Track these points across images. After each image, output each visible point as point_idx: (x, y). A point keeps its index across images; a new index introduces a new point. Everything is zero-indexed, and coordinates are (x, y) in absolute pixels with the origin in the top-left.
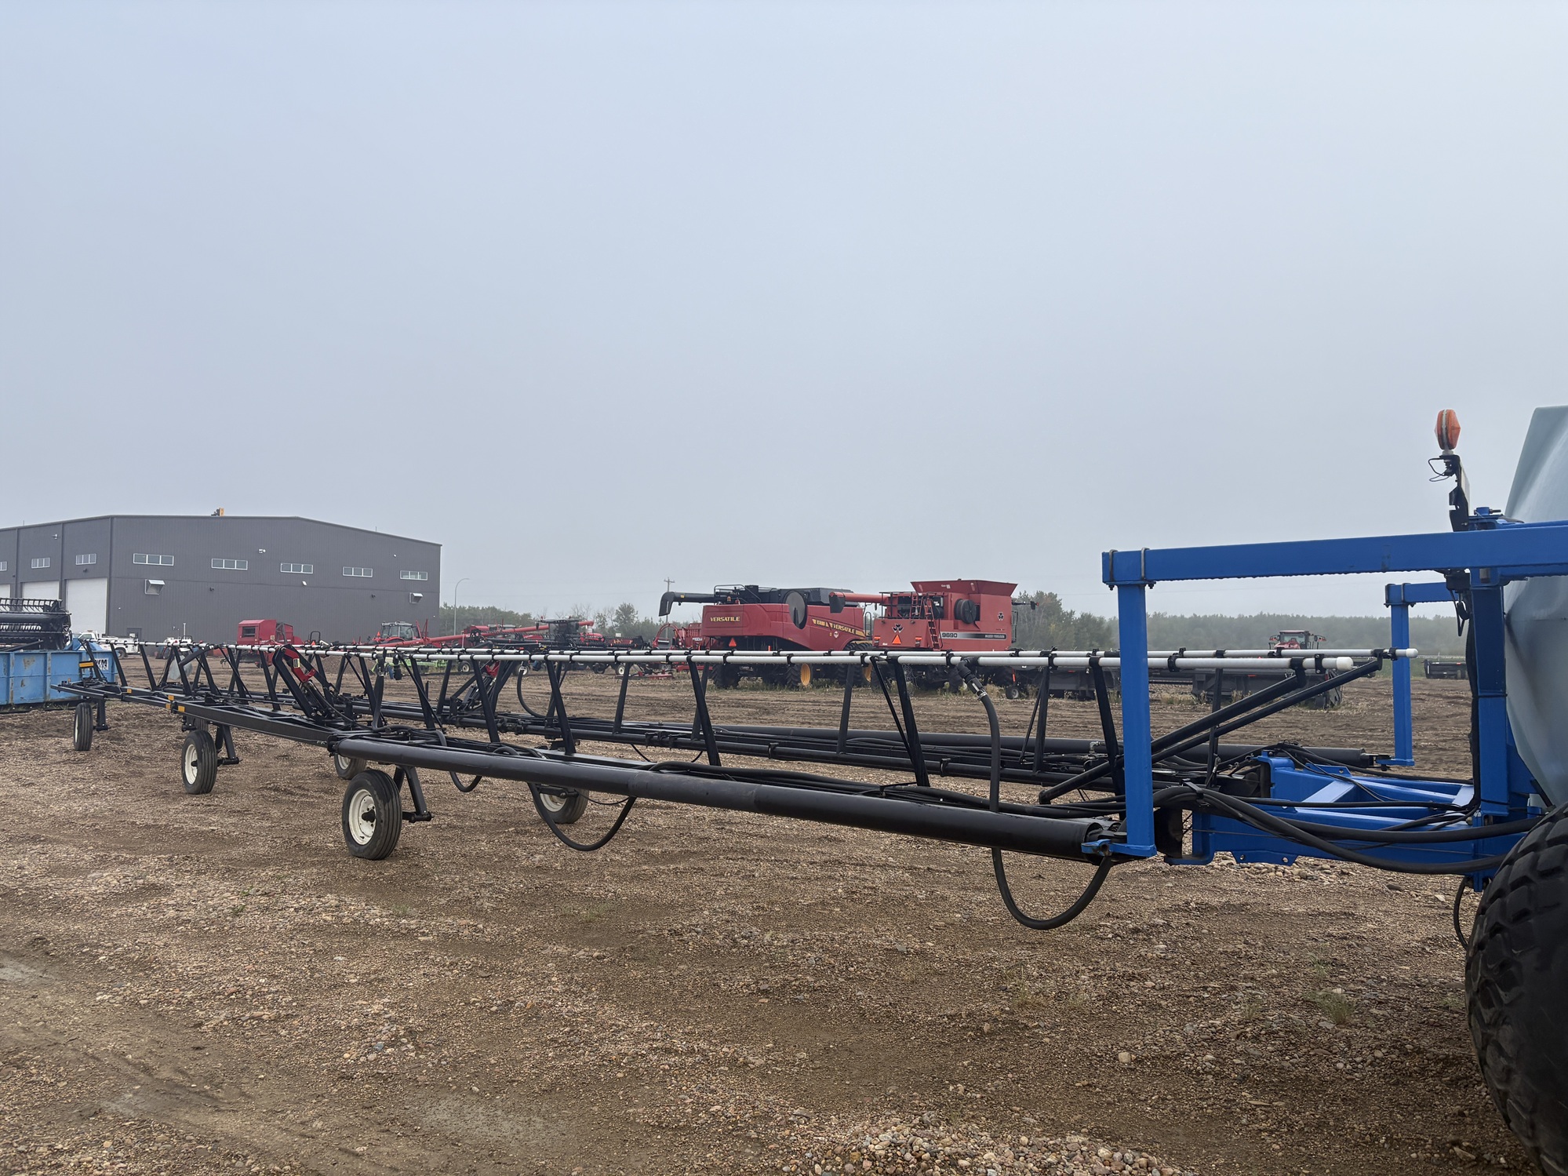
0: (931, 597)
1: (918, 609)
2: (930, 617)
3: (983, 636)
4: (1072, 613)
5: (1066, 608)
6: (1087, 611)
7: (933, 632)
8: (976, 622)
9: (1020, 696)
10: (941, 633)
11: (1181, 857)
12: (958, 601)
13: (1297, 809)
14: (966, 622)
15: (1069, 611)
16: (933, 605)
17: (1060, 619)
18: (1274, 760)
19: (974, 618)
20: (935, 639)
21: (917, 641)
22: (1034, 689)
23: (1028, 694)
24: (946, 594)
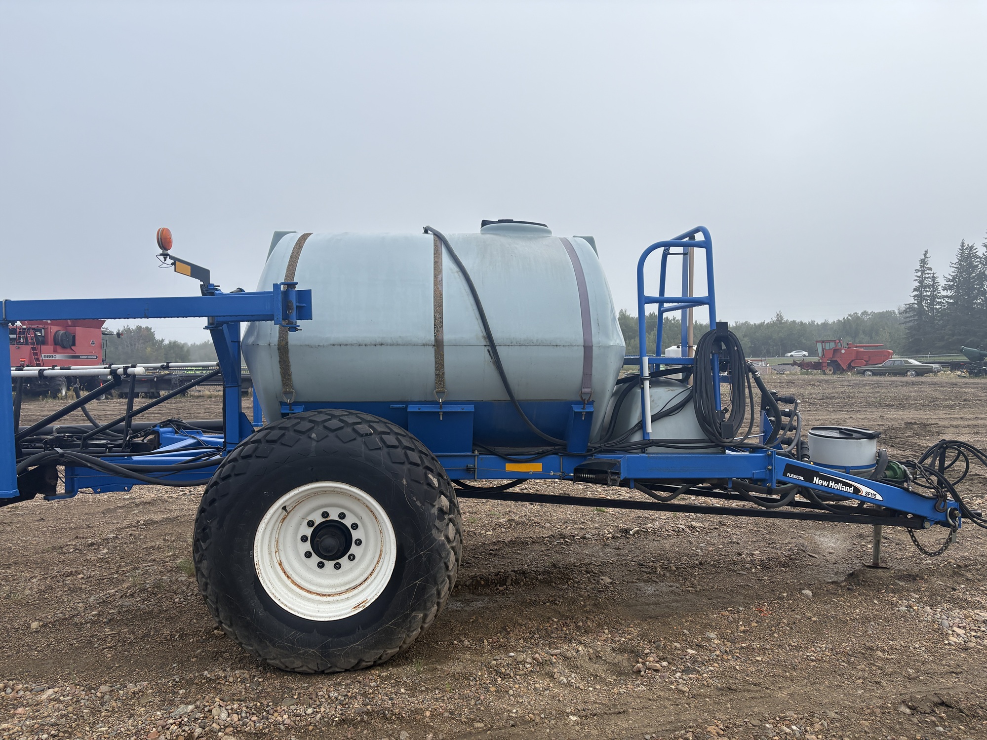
0: (34, 329)
1: (23, 338)
2: (33, 344)
3: (78, 357)
4: (163, 340)
5: (158, 337)
6: (173, 340)
7: (36, 354)
8: (72, 347)
9: (107, 398)
10: (43, 355)
11: (56, 494)
12: (57, 332)
13: (133, 457)
14: (64, 347)
15: (161, 339)
16: (36, 335)
17: (154, 344)
18: (162, 430)
19: (71, 344)
20: (38, 359)
21: (21, 361)
22: (116, 392)
23: (112, 396)
24: (46, 327)
